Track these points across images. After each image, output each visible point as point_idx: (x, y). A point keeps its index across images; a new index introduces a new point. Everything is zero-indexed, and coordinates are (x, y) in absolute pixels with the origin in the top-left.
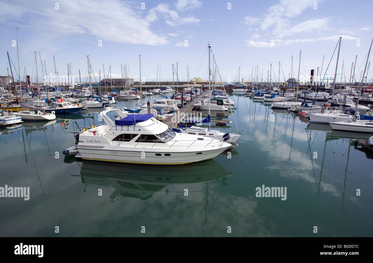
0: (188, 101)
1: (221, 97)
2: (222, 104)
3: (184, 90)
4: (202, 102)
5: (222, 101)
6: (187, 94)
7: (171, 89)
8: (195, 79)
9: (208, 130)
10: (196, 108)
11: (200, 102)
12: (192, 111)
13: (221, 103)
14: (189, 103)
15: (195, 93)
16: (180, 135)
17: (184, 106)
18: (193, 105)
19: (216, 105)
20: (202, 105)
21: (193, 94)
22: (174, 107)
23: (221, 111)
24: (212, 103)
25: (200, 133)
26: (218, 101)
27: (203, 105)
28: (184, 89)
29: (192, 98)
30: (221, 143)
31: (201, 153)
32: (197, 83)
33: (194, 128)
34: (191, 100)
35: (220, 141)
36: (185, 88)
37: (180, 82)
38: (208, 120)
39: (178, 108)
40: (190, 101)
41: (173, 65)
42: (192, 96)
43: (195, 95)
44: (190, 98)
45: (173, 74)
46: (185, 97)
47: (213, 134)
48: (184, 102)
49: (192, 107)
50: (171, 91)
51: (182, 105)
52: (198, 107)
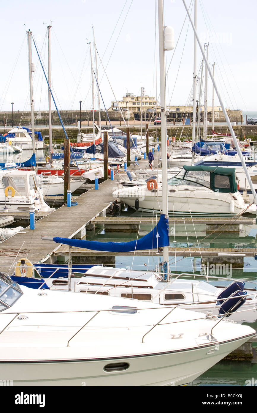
0: (93, 182)
1: (227, 158)
2: (232, 188)
3: (79, 139)
4: (152, 180)
5: (231, 176)
6: (91, 155)
7: (28, 138)
8: (129, 99)
9: (163, 281)
10: (123, 208)
11: (143, 181)
12: (104, 214)
13: (227, 182)
14: (96, 189)
15: (123, 150)
16: (41, 295)
17: (72, 199)
18: (111, 195)
19: (207, 192)
20: (150, 193)
21: (114, 154)
22: (32, 201)
23: (230, 215)
24: (190, 183)
25: (128, 291)
26: (213, 175)
27: (153, 194)
28: (82, 137)
29: (109, 168)
30: (211, 323)
31: (125, 366)
32: (137, 117)
33: (102, 274)
34: (105, 178)
35: (208, 318)
36: (85, 135)
37: (61, 113)
38: (158, 236)
39: (47, 209)
40: (101, 181)
41: (29, 33)
42: (112, 160)
43: (125, 159)
44: (102, 169)
45: (31, 71)
46: (81, 167)
47: (180, 296)
48: (74, 185)
49: (109, 202)
50: (25, 146)
51: (65, 195)
52: (133, 204)
